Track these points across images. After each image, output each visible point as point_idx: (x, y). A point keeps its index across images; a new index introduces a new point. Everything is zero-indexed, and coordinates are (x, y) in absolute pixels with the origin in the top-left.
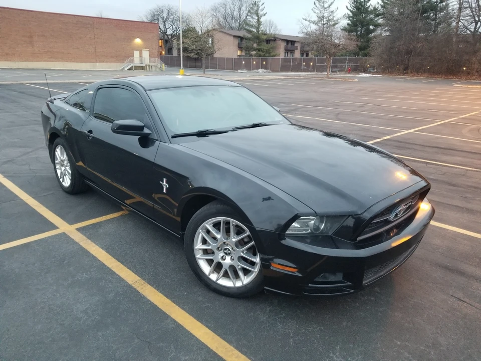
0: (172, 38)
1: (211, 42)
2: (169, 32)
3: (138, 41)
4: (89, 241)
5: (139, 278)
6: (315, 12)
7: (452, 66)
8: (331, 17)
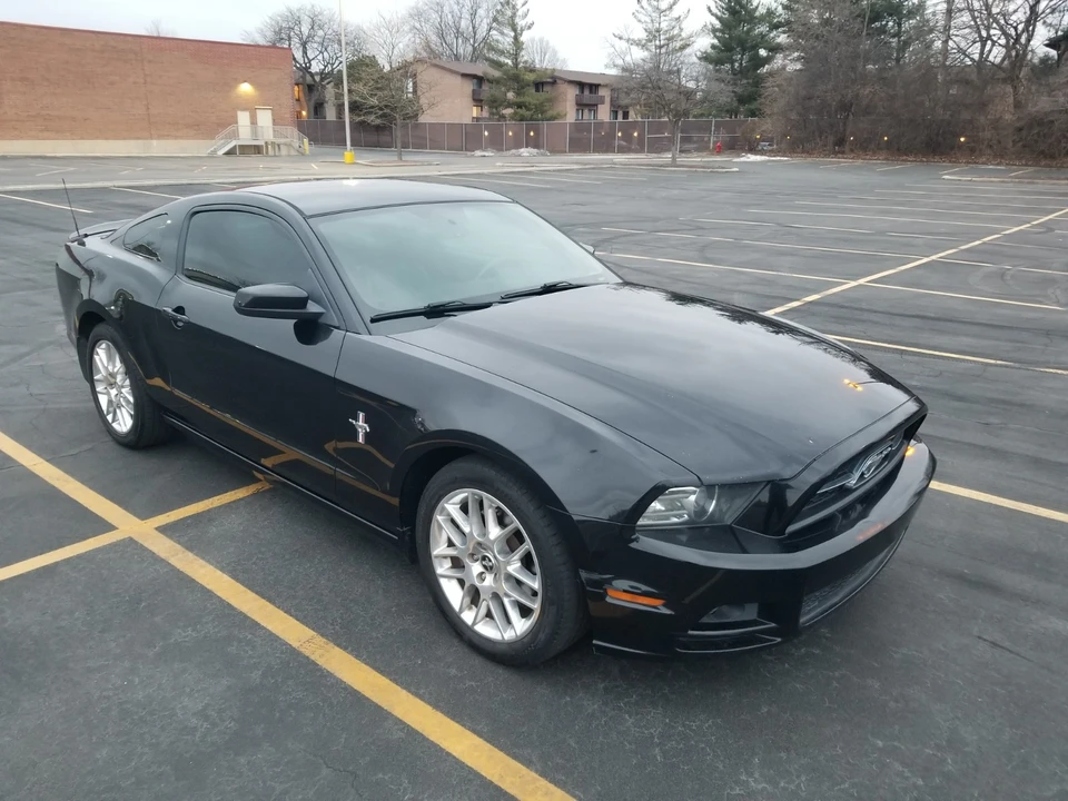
0: (322, 79)
1: (411, 90)
2: (316, 67)
3: (246, 88)
4: (191, 555)
5: (312, 633)
6: (640, 21)
7: (937, 135)
8: (676, 31)
